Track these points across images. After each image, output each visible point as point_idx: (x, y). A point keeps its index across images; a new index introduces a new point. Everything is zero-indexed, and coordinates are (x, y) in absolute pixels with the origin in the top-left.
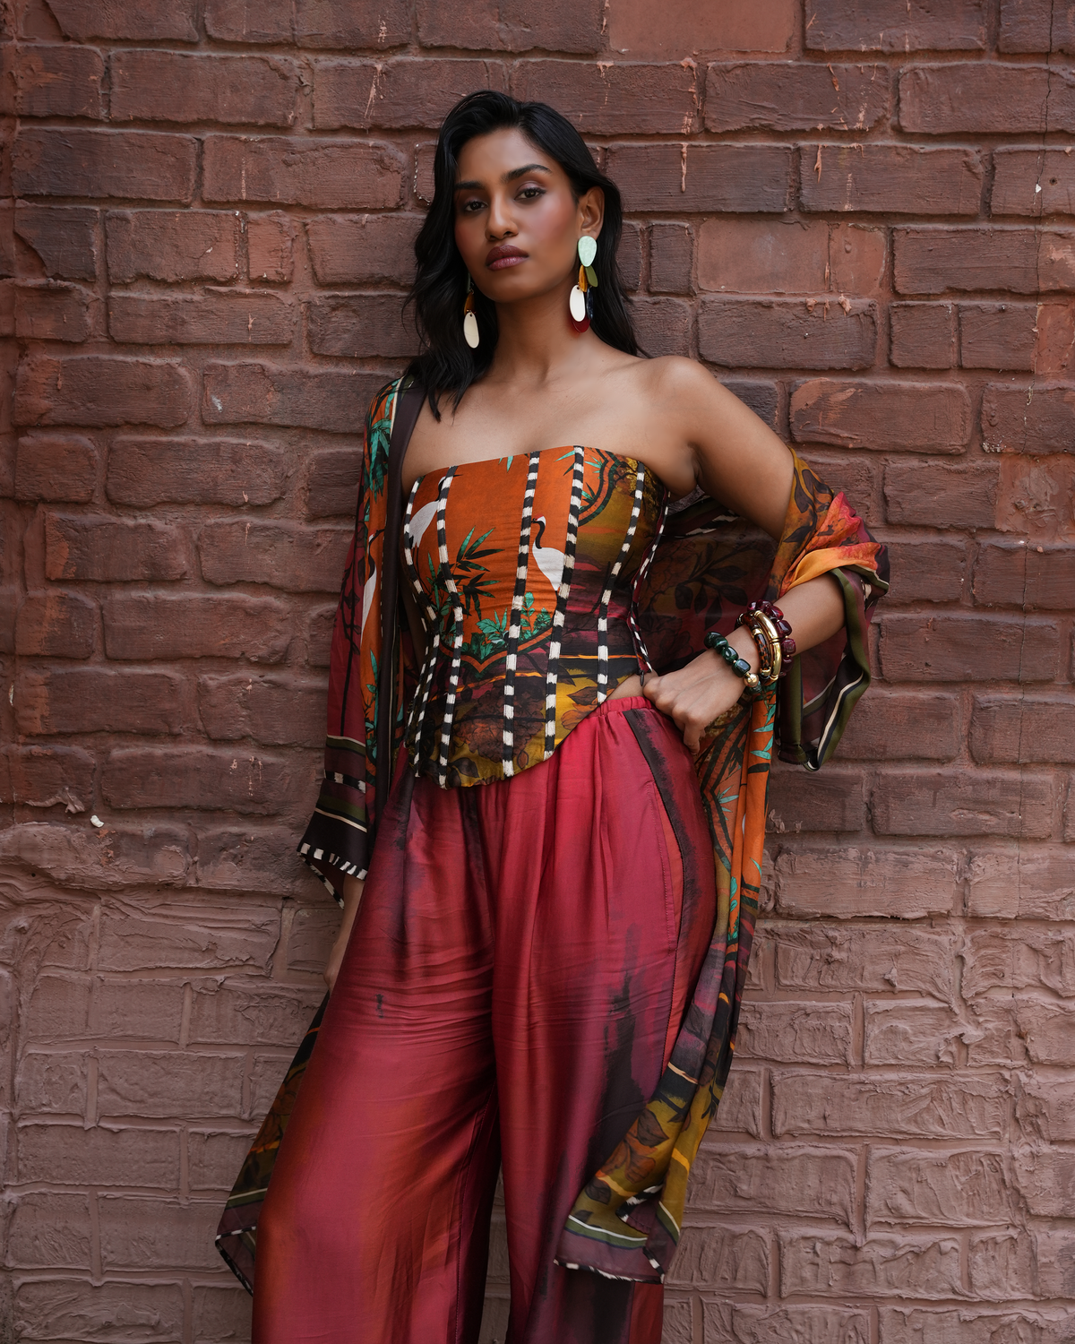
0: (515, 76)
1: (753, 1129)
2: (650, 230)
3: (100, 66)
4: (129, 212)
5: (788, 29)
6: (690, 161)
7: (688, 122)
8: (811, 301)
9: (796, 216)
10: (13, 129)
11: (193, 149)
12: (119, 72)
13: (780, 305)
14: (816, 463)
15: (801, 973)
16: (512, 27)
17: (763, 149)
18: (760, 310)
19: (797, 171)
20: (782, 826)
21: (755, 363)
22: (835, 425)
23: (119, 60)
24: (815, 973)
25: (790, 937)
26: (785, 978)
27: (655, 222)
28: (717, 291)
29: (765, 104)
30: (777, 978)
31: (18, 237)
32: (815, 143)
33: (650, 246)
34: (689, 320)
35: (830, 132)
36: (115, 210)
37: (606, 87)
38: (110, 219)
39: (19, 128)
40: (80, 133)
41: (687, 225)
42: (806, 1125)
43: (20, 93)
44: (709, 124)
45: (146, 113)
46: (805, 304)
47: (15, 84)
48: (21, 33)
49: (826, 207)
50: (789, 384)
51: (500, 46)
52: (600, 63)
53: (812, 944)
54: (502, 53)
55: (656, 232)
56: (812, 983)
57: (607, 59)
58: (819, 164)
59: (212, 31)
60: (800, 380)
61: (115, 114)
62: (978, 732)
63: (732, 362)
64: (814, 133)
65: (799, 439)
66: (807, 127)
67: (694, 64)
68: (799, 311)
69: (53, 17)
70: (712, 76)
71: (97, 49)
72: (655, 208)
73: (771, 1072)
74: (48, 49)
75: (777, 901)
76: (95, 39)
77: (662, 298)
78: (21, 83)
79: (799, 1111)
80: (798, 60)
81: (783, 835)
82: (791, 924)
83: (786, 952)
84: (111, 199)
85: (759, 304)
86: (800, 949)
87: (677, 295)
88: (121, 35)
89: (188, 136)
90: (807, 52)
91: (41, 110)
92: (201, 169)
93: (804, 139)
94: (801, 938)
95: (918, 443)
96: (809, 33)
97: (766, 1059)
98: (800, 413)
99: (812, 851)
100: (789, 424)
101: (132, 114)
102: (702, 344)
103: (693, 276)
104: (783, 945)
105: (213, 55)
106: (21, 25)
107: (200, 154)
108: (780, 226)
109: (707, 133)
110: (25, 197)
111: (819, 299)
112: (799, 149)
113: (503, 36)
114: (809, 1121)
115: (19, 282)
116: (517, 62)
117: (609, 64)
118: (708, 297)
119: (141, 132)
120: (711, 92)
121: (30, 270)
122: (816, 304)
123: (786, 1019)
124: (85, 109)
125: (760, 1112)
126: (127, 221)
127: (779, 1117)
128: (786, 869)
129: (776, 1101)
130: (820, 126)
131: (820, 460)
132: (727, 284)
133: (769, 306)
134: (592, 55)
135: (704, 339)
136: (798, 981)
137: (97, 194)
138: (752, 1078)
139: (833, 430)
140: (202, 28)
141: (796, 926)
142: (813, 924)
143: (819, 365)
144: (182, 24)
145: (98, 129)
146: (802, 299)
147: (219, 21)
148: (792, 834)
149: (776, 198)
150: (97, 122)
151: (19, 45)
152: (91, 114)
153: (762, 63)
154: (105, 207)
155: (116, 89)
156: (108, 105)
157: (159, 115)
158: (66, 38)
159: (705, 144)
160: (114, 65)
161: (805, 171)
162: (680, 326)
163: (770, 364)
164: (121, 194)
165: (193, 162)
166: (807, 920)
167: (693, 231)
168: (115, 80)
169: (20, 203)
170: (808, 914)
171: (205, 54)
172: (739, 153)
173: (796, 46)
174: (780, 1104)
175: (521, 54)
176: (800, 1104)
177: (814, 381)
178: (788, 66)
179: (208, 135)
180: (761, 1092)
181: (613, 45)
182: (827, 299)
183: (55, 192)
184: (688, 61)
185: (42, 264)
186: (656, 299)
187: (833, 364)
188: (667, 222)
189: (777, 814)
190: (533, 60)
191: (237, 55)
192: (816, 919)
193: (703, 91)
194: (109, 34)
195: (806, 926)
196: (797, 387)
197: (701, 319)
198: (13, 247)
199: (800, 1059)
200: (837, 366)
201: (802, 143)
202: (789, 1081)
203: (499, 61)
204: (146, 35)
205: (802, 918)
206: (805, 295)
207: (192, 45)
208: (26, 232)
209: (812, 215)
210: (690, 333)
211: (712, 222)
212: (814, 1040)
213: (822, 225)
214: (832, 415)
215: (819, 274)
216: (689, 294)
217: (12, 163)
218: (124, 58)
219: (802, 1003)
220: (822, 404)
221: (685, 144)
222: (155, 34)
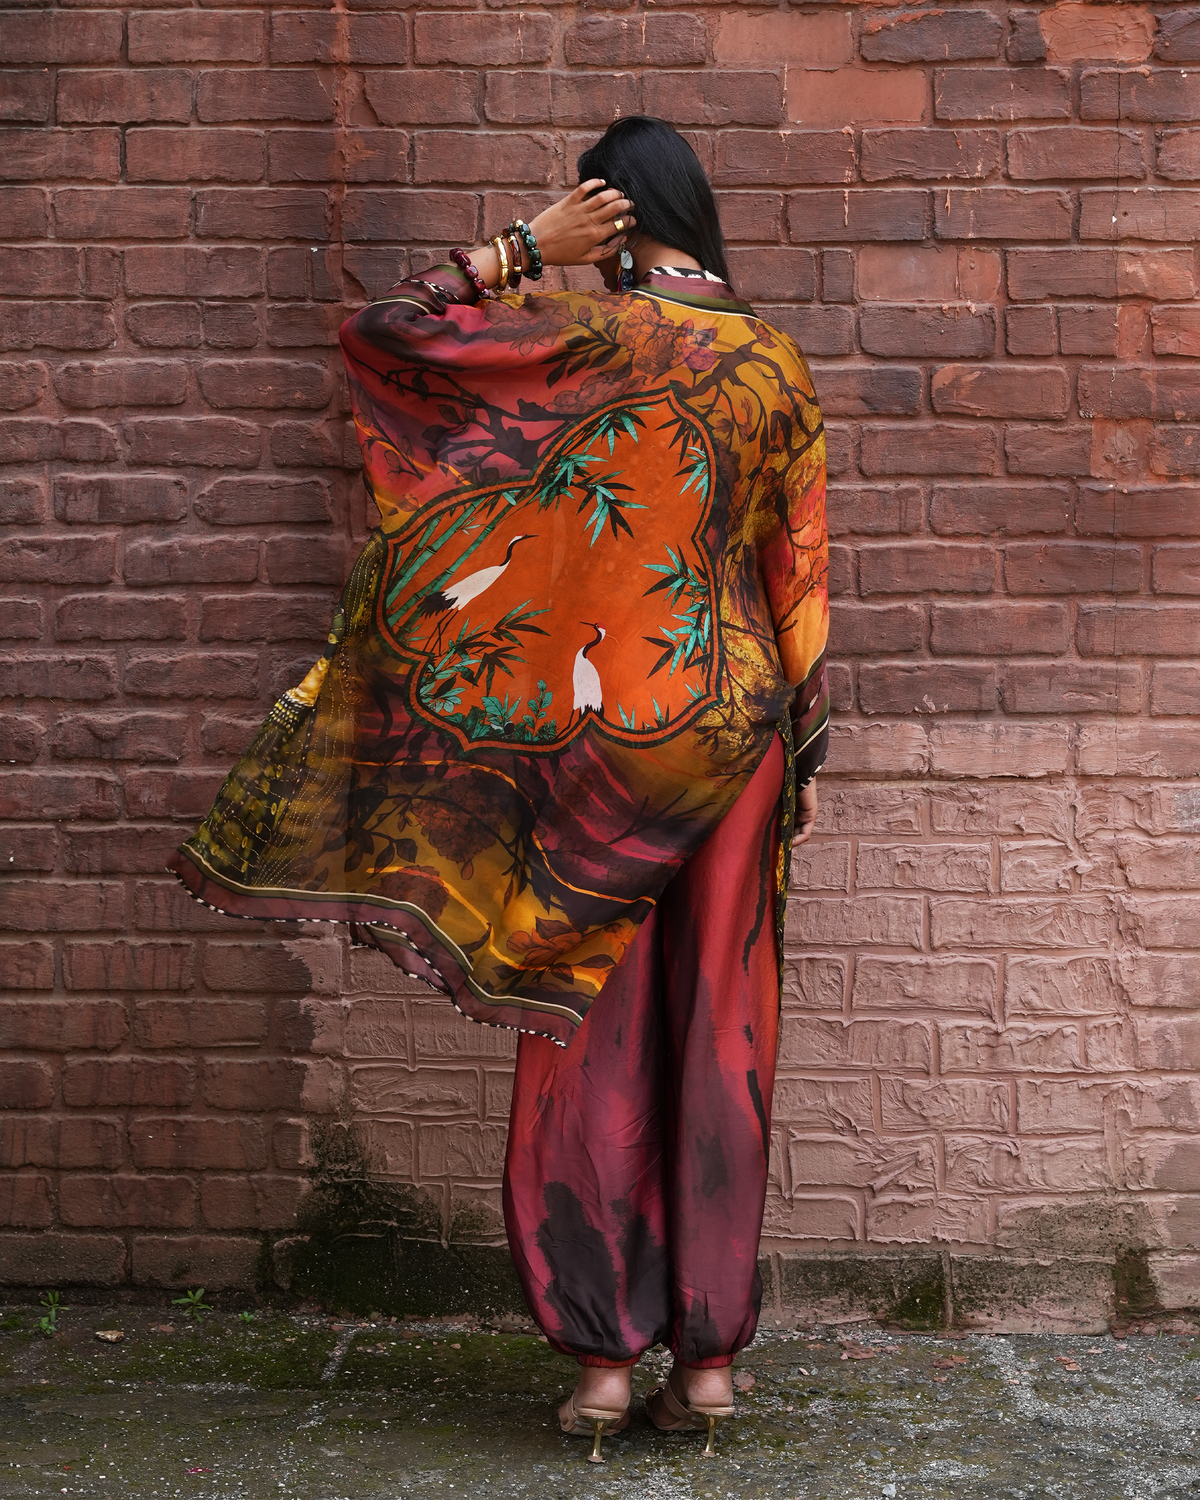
0: (717, 142)
1: (916, 943)
2: (822, 255)
3: (407, 144)
4: (428, 251)
5: (922, 103)
6: (851, 203)
7: (849, 174)
8: (945, 306)
9: (932, 243)
10: (342, 192)
11: (476, 203)
12: (420, 148)
13: (921, 309)
14: (952, 428)
15: (951, 821)
16: (714, 107)
17: (906, 193)
18: (907, 313)
19: (932, 210)
20: (934, 708)
21: (904, 353)
22: (965, 400)
23: (421, 139)
24: (962, 822)
25: (941, 794)
26: (939, 825)
27: (825, 249)
28: (874, 301)
29: (907, 160)
30: (932, 825)
31: (345, 272)
32: (945, 188)
33: (822, 267)
34: (853, 322)
35: (956, 180)
36: (417, 250)
37: (786, 149)
38: (414, 256)
39: (347, 191)
40: (392, 194)
41: (849, 251)
42: (957, 940)
43: (347, 166)
44: (865, 175)
45: (441, 178)
46: (941, 309)
47: (343, 159)
48: (348, 122)
49: (955, 235)
50: (931, 369)
51: (706, 121)
52: (781, 132)
53: (959, 799)
54: (706, 126)
55: (826, 257)
56: (960, 829)
57: (787, 128)
58: (948, 204)
59: (490, 116)
60: (938, 366)
61: (418, 179)
62: (1082, 632)
63: (887, 353)
64: (944, 181)
65: (938, 410)
66: (939, 177)
67: (852, 131)
68: (936, 314)
69: (372, 110)
70: (866, 140)
71: (404, 132)
72: (825, 239)
73: (929, 898)
74: (368, 133)
75: (930, 766)
76: (402, 125)
77: (832, 306)
78: (348, 159)
79: (952, 929)
80: (930, 126)
81: (934, 714)
82: (942, 784)
83: (939, 805)
84: (416, 242)
85: (906, 309)
86: (949, 803)
87: (843, 303)
88: (422, 121)
89: (472, 193)
90: (937, 121)
91: (363, 178)
92: (481, 217)
93: (937, 185)
94: (950, 795)
95: (1030, 412)
96: (938, 107)
97: (925, 889)
98: (939, 391)
99: (957, 726)
100: (931, 399)
101: (431, 178)
102: (863, 339)
103: (855, 288)
104: (936, 800)
105: (491, 133)
106: (348, 116)
107: (481, 206)
108: (920, 250)
109: (864, 182)
110: (351, 242)
111: (951, 305)
112: (933, 193)
113: (708, 114)
114: (959, 937)
115: (346, 305)
116: (719, 133)
117: (788, 132)
118: (867, 305)
119: (437, 191)
120: (865, 152)
121: (354, 296)
122: (950, 308)
123: (940, 858)
124: (395, 176)
125: (920, 930)
126: (427, 257)
127: (936, 934)
128: (936, 739)
129: (933, 921)
130: (949, 176)
131: (956, 426)
132: (881, 295)
133: (913, 311)
134: (775, 125)
135: (864, 336)
136: (949, 828)
137: (405, 238)
138: (914, 903)
139: (964, 404)
140: (482, 114)
141: (946, 786)
142: (959, 783)
143: (953, 354)
144: (468, 112)
145: (405, 190)
146: (938, 305)
147: (495, 109)
148: (940, 714)
149: (916, 229)
150: (404, 185)
151: (347, 131)
152: (399, 179)
153: (903, 129)
154: (410, 247)
155: (419, 160)
156: (412, 171)
157: (450, 179)
158: (382, 124)
159: (862, 190)
160: (417, 142)
161: (938, 209)
162: (846, 326)
163: (915, 354)
164: (422, 238)
165: (476, 213)
166: (954, 781)
167: (854, 255)
168: (418, 154)
169: (347, 247)
170: (955, 775)
171: (484, 133)
172: (887, 196)
173: (928, 116)
174: (937, 923)
175: (722, 126)
176: (953, 923)
177: (949, 366)
178: (923, 132)
179: (487, 192)
180: (921, 914)
181: (791, 118)
182: (958, 304)
183: (373, 238)
184: (848, 129)
185: (363, 290)
186: (827, 306)
187: (963, 354)
188: (835, 249)
189: (929, 698)
190: (730, 131)
191: (509, 133)
192: (961, 779)
193: (859, 151)
194: (413, 120)
195: (953, 785)
196: (936, 371)
197: (862, 321)
198: (342, 279)
199: (951, 888)
200: (967, 355)
201: (936, 188)
202: (944, 906)
203: (705, 132)
204: (441, 120)
205: (950, 778)
206: (941, 301)
207: (474, 126)
208: (351, 268)
209: (944, 241)
210: (854, 332)
211: (869, 248)
212: (962, 873)
213: (952, 249)
214: (963, 392)
215: (951, 285)
216: (852, 302)
217: (341, 217)
218: (424, 138)
219: (952, 845)
220: (956, 383)
221: (847, 190)
222: (448, 119)
